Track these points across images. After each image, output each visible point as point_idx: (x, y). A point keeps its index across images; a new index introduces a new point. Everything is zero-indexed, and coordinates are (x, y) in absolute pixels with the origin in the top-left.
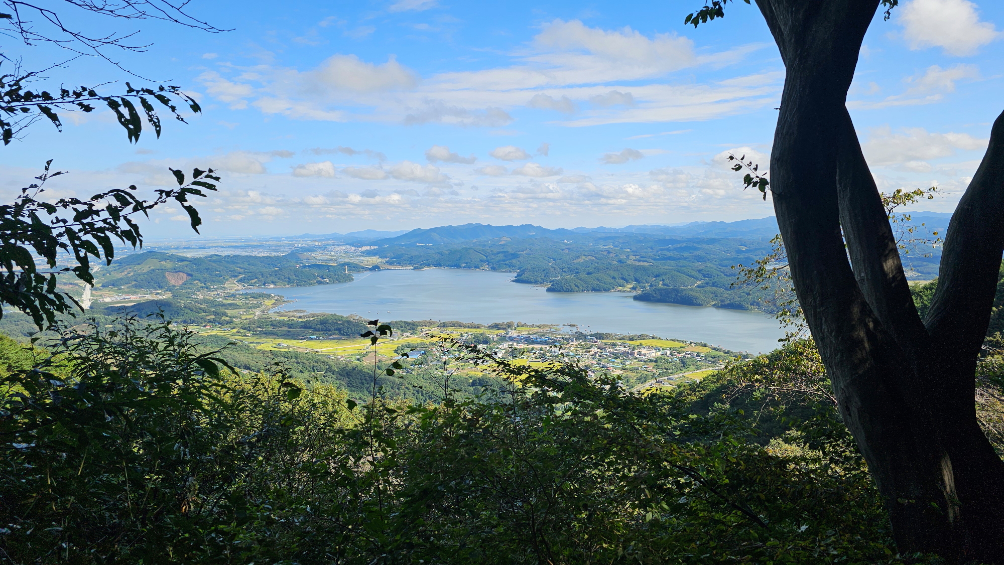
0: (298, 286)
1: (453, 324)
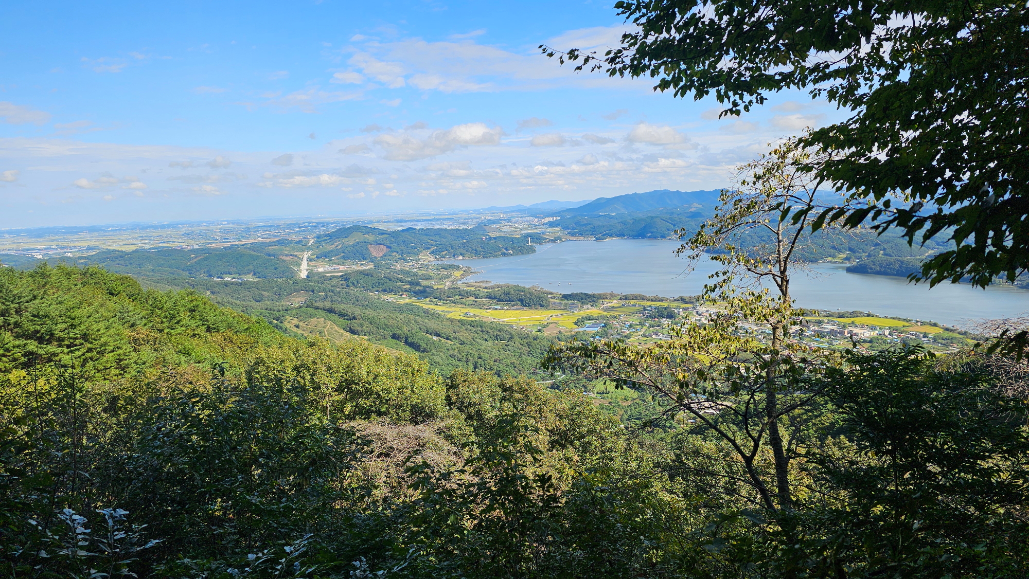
0: (484, 257)
1: (636, 297)
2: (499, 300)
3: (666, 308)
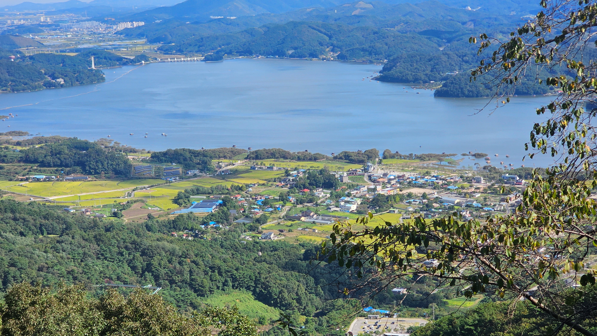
0: (13, 91)
1: (273, 155)
2: (43, 164)
3: (321, 172)
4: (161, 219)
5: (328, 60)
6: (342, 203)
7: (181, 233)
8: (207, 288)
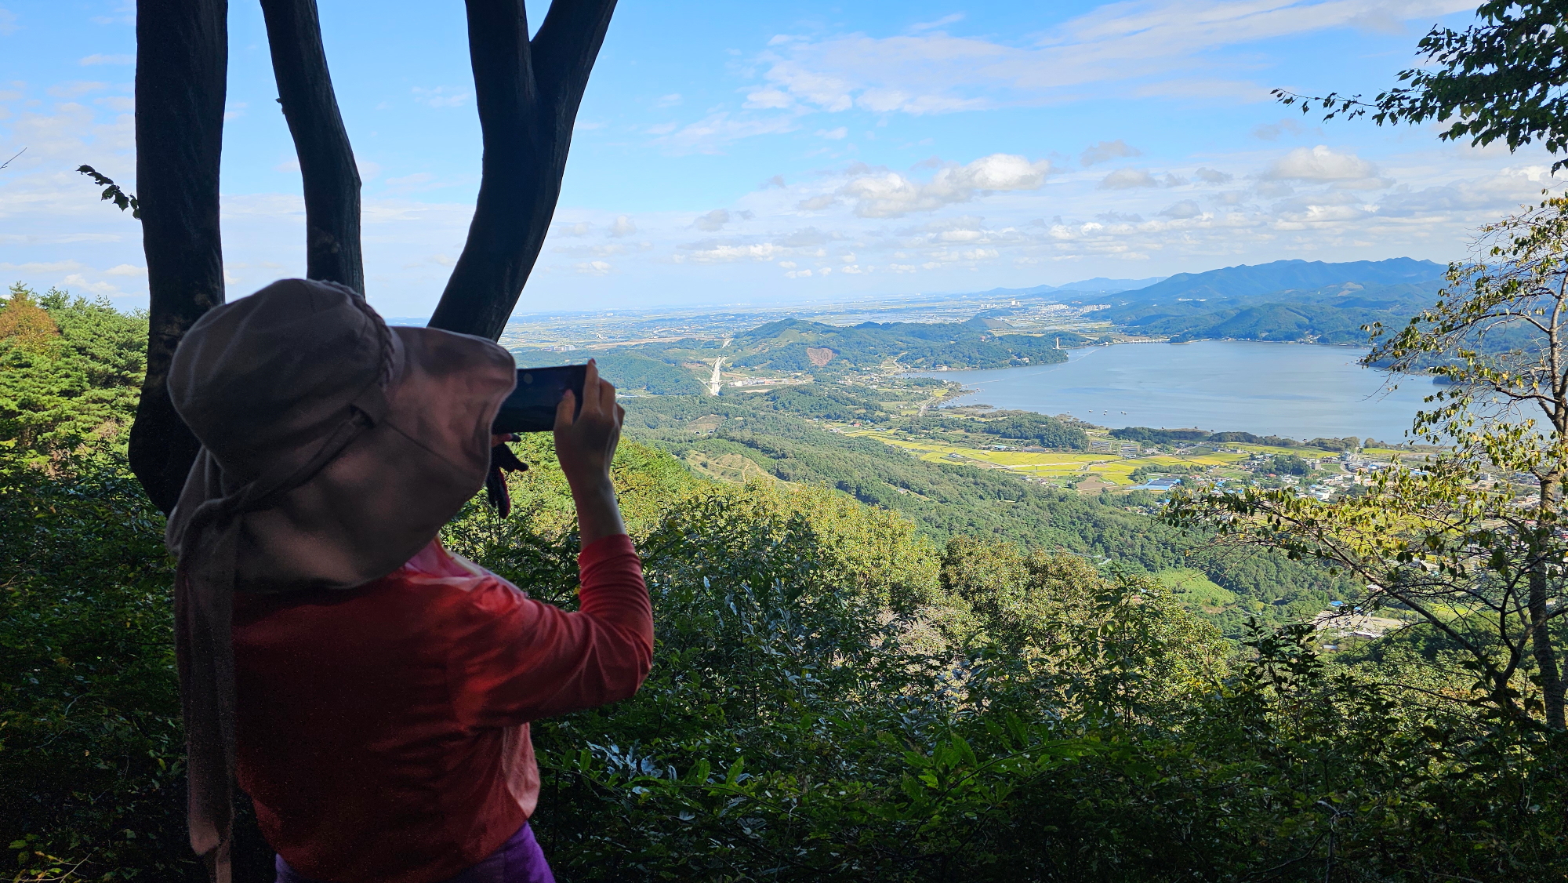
0: (982, 368)
1: (1237, 438)
2: (1004, 435)
3: (1291, 458)
4: (1114, 494)
5: (1306, 343)
6: (1313, 491)
7: (1135, 508)
8: (1158, 564)
